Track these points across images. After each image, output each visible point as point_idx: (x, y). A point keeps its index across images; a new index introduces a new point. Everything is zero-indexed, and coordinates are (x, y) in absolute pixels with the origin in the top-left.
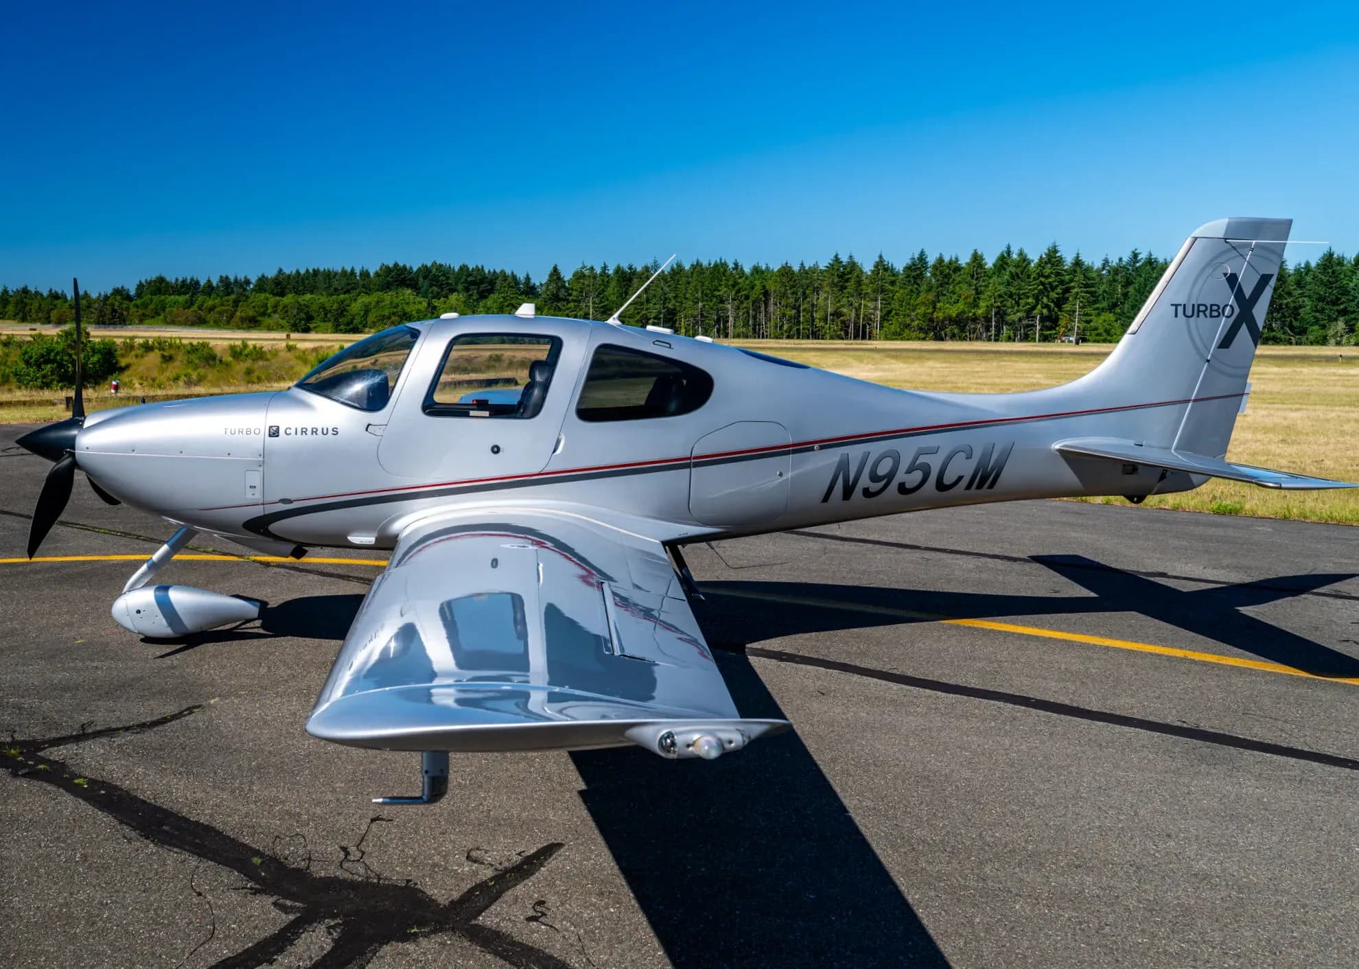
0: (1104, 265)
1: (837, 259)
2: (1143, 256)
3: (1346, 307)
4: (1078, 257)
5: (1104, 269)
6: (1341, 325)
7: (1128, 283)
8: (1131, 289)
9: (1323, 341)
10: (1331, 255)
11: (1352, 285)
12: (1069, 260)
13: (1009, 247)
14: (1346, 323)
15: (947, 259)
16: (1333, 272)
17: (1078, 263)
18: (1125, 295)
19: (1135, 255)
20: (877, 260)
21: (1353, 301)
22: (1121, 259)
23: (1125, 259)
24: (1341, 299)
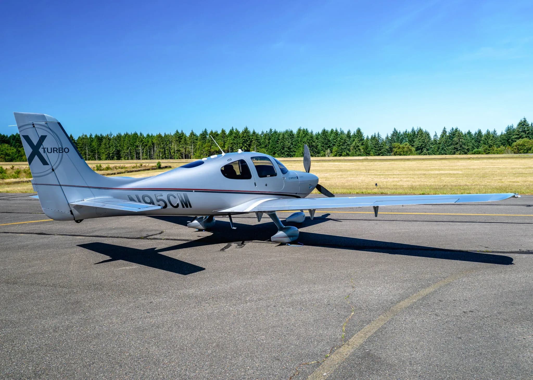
0: (262, 133)
1: (177, 132)
2: (273, 130)
3: (329, 145)
4: (254, 131)
5: (262, 134)
6: (329, 151)
7: (269, 139)
8: (270, 141)
9: (324, 156)
10: (325, 130)
11: (331, 139)
12: (252, 132)
13: (233, 128)
14: (330, 150)
15: (214, 132)
16: (326, 135)
17: (254, 133)
18: (269, 143)
19: (271, 130)
20: (191, 132)
21: (331, 143)
22: (267, 131)
23: (268, 131)
24: (328, 143)
